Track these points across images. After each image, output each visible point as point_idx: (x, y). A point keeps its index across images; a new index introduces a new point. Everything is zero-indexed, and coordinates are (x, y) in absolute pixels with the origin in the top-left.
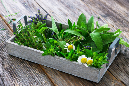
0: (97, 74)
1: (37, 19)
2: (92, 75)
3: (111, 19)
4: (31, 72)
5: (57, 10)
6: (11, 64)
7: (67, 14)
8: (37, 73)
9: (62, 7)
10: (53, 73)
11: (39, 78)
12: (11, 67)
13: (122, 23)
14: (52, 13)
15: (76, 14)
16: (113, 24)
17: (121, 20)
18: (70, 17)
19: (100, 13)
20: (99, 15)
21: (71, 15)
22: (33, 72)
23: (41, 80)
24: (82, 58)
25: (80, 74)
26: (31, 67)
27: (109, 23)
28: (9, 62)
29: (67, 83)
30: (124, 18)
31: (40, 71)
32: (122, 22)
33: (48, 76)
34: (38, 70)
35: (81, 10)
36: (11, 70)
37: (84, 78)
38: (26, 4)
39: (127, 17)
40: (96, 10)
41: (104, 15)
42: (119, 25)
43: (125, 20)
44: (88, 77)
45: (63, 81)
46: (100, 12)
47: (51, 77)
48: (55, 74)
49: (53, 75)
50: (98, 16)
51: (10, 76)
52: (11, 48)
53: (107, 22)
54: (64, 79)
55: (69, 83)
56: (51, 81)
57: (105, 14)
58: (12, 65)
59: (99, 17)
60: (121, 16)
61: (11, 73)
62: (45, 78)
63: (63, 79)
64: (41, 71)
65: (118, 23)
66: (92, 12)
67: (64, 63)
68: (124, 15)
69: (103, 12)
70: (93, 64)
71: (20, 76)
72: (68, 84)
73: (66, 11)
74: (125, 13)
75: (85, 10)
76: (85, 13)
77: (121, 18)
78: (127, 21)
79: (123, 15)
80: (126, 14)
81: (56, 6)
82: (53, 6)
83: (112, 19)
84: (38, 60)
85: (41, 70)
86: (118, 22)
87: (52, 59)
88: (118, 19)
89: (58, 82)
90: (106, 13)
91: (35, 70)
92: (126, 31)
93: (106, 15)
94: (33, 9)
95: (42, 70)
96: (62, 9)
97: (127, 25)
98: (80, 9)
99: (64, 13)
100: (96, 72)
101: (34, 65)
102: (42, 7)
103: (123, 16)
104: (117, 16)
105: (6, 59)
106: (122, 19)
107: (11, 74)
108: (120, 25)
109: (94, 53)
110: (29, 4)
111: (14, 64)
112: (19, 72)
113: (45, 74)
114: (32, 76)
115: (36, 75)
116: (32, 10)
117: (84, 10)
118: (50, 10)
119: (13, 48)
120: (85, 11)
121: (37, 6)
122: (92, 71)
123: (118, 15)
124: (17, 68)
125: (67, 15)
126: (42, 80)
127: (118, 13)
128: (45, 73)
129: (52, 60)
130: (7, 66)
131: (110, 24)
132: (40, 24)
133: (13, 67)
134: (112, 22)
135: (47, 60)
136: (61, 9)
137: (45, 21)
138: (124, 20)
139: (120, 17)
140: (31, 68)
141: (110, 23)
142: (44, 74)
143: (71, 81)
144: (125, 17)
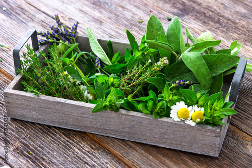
0: (215, 138)
1: (56, 35)
2: (204, 142)
3: (194, 20)
4: (75, 151)
5: (77, 12)
6: (24, 139)
7: (101, 20)
8: (87, 150)
9: (84, 6)
10: (121, 144)
11: (96, 160)
12: (26, 145)
13: (220, 25)
14: (68, 20)
15: (119, 18)
16: (203, 28)
17: (215, 19)
18: (109, 24)
19: (168, 9)
20: (169, 14)
21: (109, 20)
22: (79, 149)
23: (101, 164)
24: (178, 109)
25: (178, 143)
26: (68, 140)
27: (194, 27)
28: (18, 136)
29: (158, 162)
30: (220, 14)
31: (93, 146)
32: (218, 22)
33: (113, 154)
34: (87, 144)
35: (127, 7)
36: (31, 152)
37: (186, 151)
38: (4, 9)
39: (225, 11)
40: (158, 4)
41: (178, 13)
42: (216, 28)
43: (223, 16)
44: (196, 146)
45: (147, 158)
46: (168, 6)
47: (120, 155)
48: (126, 146)
49: (123, 148)
50: (167, 16)
51: (32, 165)
52: (17, 104)
53: (190, 26)
54: (149, 155)
55: (162, 161)
56: (124, 162)
57: (179, 10)
58: (26, 141)
59: (170, 17)
60: (212, 10)
61: (32, 158)
62: (109, 158)
63: (147, 154)
64: (95, 146)
65: (212, 25)
66: (152, 10)
67: (141, 122)
68: (218, 7)
69: (173, 6)
70: (205, 118)
71: (54, 161)
72: (161, 164)
73: (97, 14)
74: (219, 3)
75: (135, 6)
76: (137, 12)
77: (213, 13)
78: (229, 20)
79: (215, 7)
80: (220, 5)
81: (70, 4)
82: (65, 5)
83: (197, 18)
84: (81, 124)
85: (93, 142)
86: (212, 23)
87: (112, 118)
88: (208, 17)
89: (139, 163)
90: (179, 8)
91: (82, 145)
92: (233, 39)
93: (182, 11)
94: (25, 16)
95: (96, 142)
96: (86, 9)
97: (232, 28)
98: (123, 5)
99: (94, 18)
100: (213, 134)
101: (75, 135)
102: (42, 10)
103: (216, 10)
104: (204, 12)
105: (9, 131)
106: (218, 17)
107: (34, 160)
108: (218, 28)
109: (198, 95)
110: (11, 7)
111: (30, 139)
112: (49, 153)
113: (104, 150)
114: (79, 157)
115: (86, 155)
116: (23, 20)
117: (133, 7)
118: (63, 15)
119: (22, 104)
120: (135, 8)
121: (32, 10)
122: (204, 133)
123: (206, 8)
124: (40, 147)
125: (101, 23)
126: (103, 164)
127: (205, 4)
128: (104, 148)
129: (112, 120)
130: (18, 144)
131: (197, 30)
132: (65, 45)
133: (32, 145)
134: (200, 25)
135: (101, 121)
136: (83, 10)
137: (74, 39)
138: (221, 18)
139: (211, 13)
140: (71, 141)
141: (196, 26)
142: (102, 150)
143: (164, 157)
144: (221, 12)
